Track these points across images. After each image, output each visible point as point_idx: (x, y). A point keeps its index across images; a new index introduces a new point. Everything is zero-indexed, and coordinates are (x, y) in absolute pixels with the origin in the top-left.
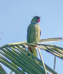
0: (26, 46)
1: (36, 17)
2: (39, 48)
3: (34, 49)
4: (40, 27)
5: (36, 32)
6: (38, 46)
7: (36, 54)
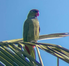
0: (23, 45)
1: (33, 11)
2: (38, 47)
3: (32, 49)
4: (39, 23)
5: (35, 28)
6: (36, 45)
7: (34, 55)
